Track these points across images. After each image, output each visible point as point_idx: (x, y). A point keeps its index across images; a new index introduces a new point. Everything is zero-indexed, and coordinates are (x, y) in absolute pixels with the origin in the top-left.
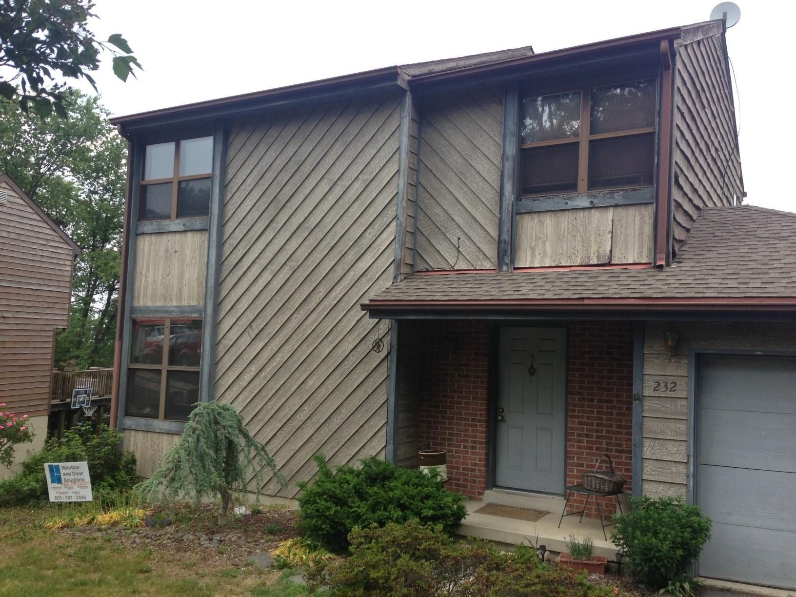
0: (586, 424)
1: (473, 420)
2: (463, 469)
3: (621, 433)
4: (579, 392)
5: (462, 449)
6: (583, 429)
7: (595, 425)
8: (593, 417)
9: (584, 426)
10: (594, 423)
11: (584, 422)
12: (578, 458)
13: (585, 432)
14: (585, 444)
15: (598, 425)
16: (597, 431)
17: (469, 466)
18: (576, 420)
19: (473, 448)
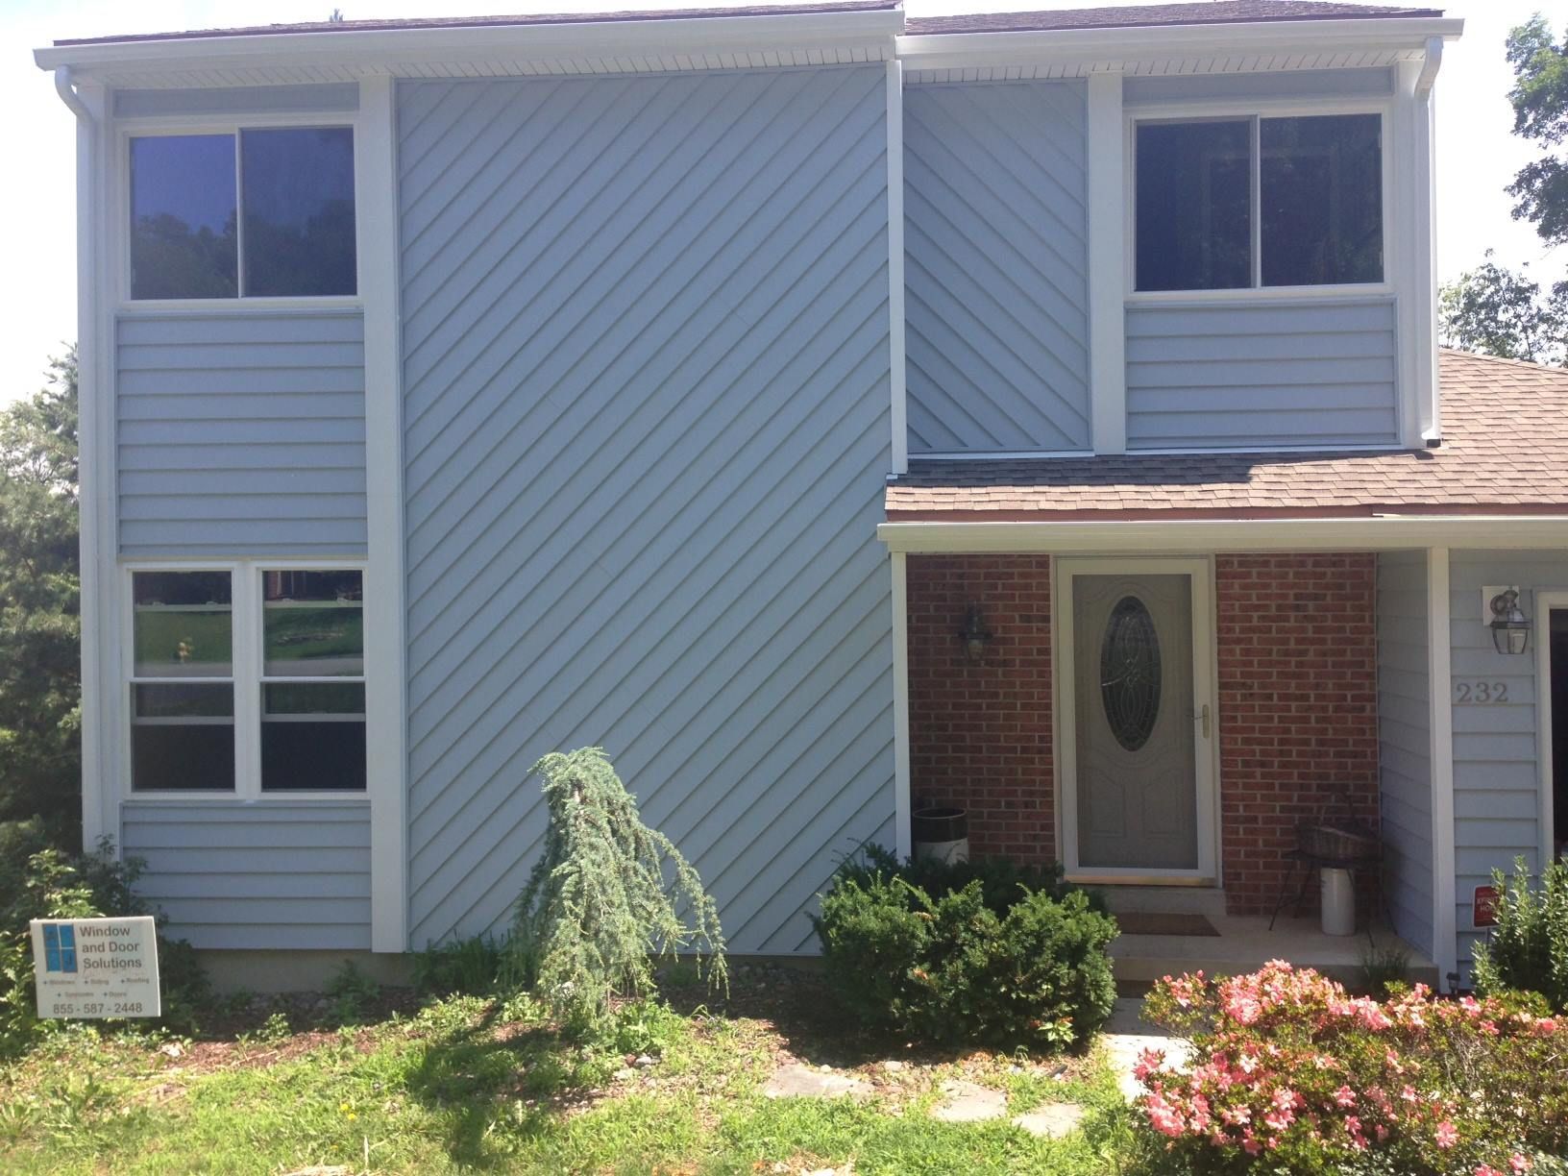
0: (1260, 742)
1: (1024, 750)
2: (1008, 848)
3: (1327, 754)
4: (1244, 684)
5: (1003, 809)
6: (1253, 752)
7: (1276, 743)
8: (1270, 728)
9: (1254, 747)
10: (1273, 739)
11: (1255, 739)
12: (1246, 807)
13: (1258, 758)
14: (1259, 779)
15: (1282, 742)
16: (1281, 753)
17: (1021, 842)
18: (1240, 737)
19: (1026, 805)
